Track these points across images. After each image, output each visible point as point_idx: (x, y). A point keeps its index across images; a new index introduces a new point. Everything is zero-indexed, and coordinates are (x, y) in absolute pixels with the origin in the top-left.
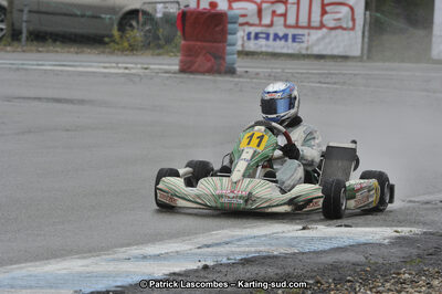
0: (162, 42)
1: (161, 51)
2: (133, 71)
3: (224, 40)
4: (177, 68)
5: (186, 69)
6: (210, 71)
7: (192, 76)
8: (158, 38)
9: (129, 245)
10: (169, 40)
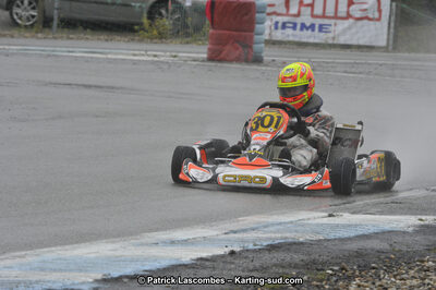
0: (191, 30)
1: (189, 39)
2: (162, 59)
3: (251, 29)
4: (205, 56)
5: (215, 57)
6: (238, 60)
7: (219, 64)
8: (187, 27)
9: (157, 230)
10: (198, 29)
